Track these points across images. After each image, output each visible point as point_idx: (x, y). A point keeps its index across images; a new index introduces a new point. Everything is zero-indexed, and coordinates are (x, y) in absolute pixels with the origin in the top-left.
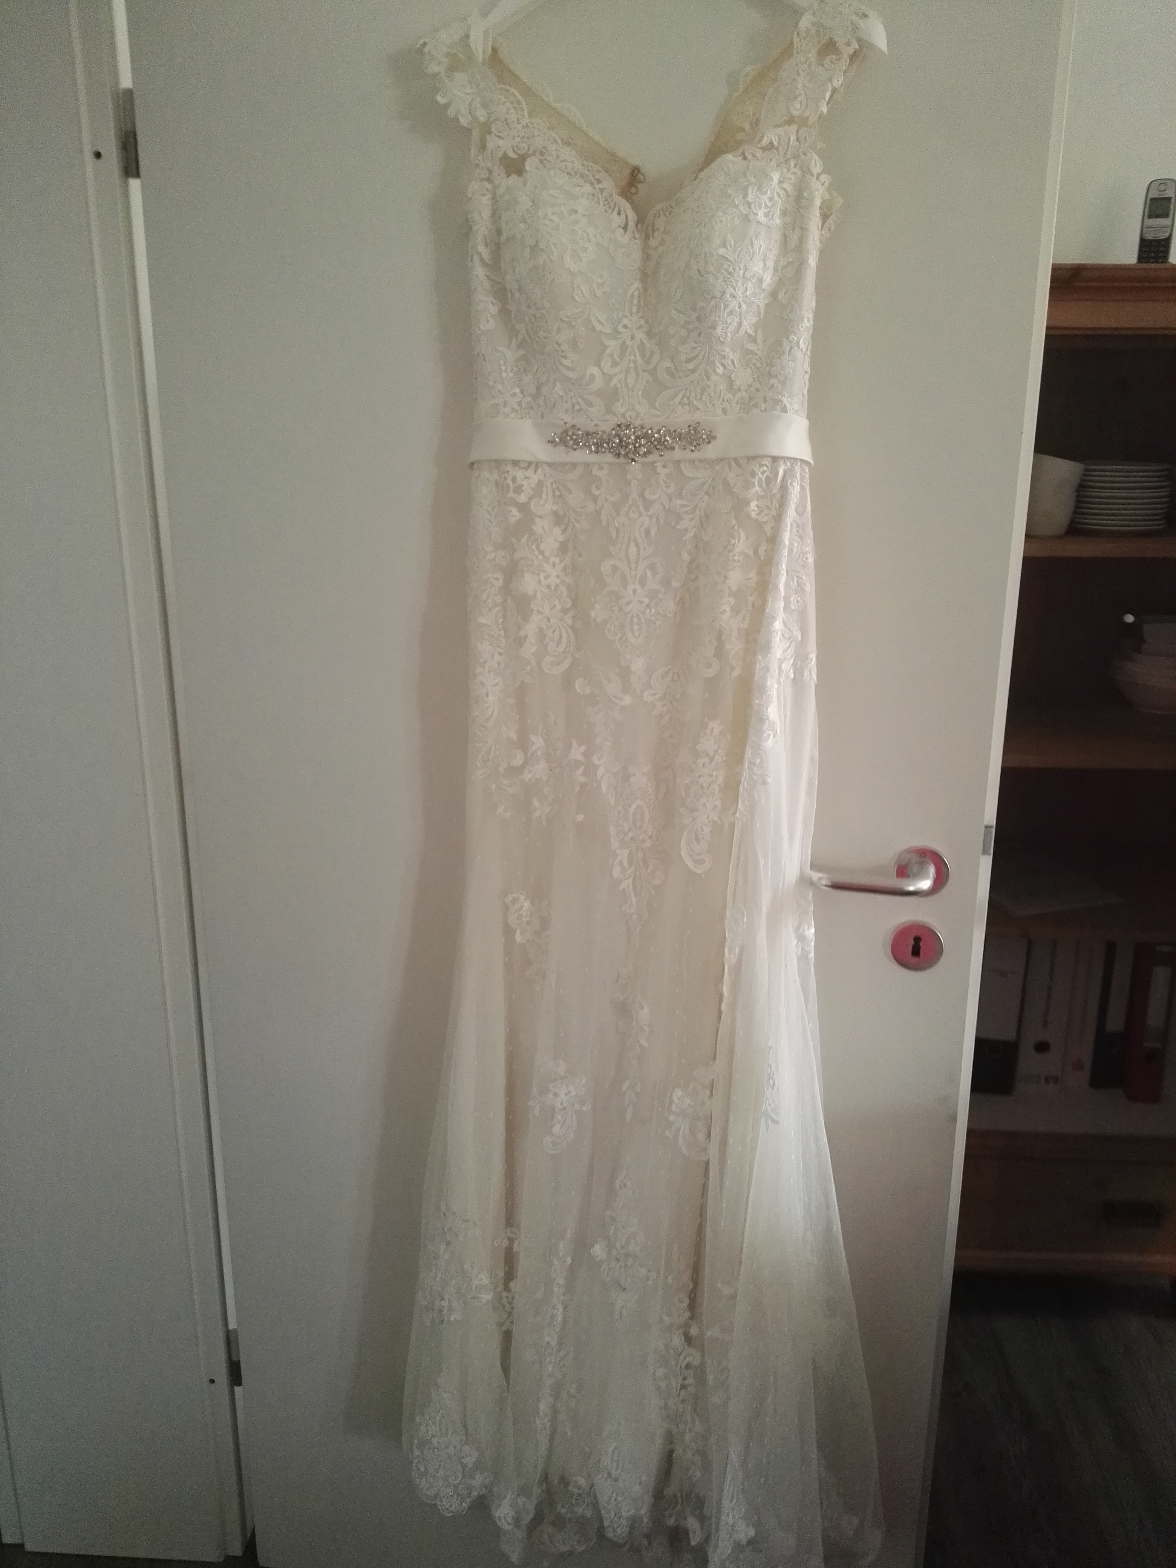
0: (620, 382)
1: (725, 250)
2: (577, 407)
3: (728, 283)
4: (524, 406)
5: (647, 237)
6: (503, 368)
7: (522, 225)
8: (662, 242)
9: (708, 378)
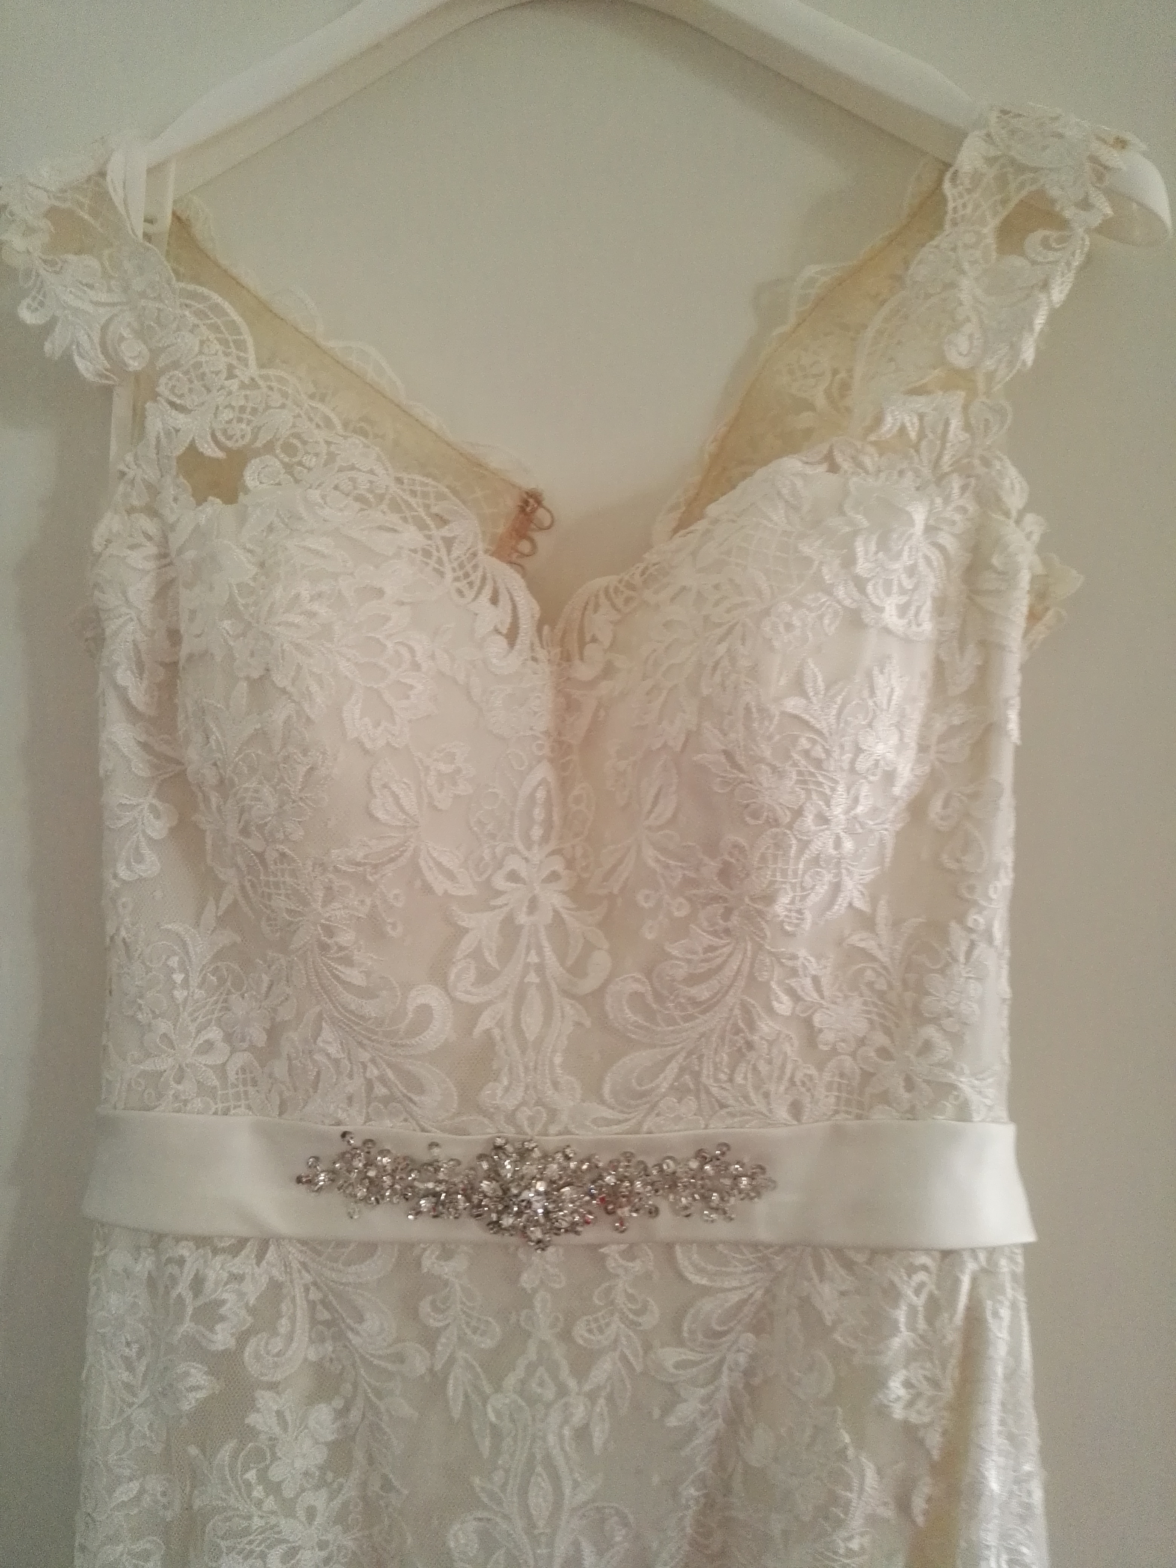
0: (500, 1024)
1: (804, 701)
2: (381, 1090)
3: (812, 787)
4: (232, 1077)
5: (567, 657)
6: (178, 977)
7: (226, 624)
8: (608, 671)
9: (752, 1026)
